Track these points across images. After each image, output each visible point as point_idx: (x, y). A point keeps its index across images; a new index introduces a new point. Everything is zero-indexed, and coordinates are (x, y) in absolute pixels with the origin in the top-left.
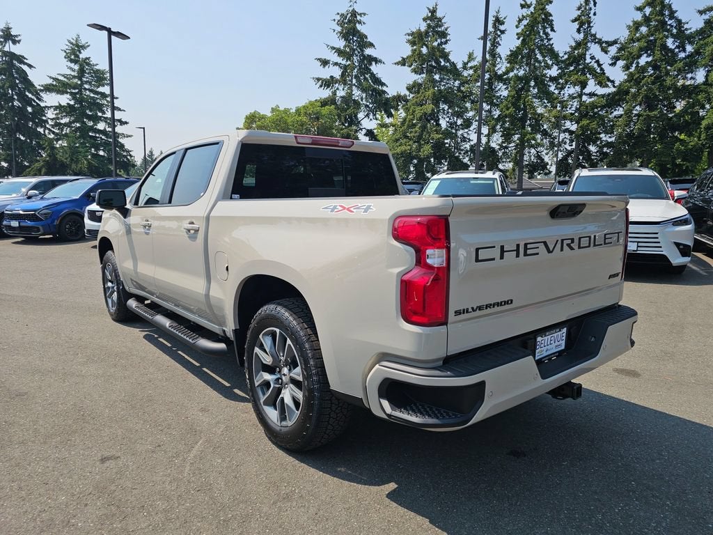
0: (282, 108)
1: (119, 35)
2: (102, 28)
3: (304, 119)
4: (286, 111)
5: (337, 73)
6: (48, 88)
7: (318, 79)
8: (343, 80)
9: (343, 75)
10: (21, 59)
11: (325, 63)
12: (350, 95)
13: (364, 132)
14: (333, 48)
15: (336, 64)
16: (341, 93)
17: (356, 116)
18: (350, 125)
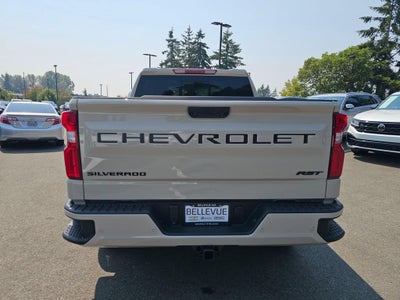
0: (329, 54)
1: (226, 25)
2: (217, 24)
3: (343, 59)
4: (333, 55)
5: (376, 24)
6: (213, 58)
7: (361, 32)
8: (382, 28)
9: (381, 26)
10: (204, 45)
11: (367, 19)
12: (386, 38)
13: (395, 63)
14: (375, 8)
15: (377, 19)
16: (379, 37)
17: (389, 53)
18: (384, 59)
